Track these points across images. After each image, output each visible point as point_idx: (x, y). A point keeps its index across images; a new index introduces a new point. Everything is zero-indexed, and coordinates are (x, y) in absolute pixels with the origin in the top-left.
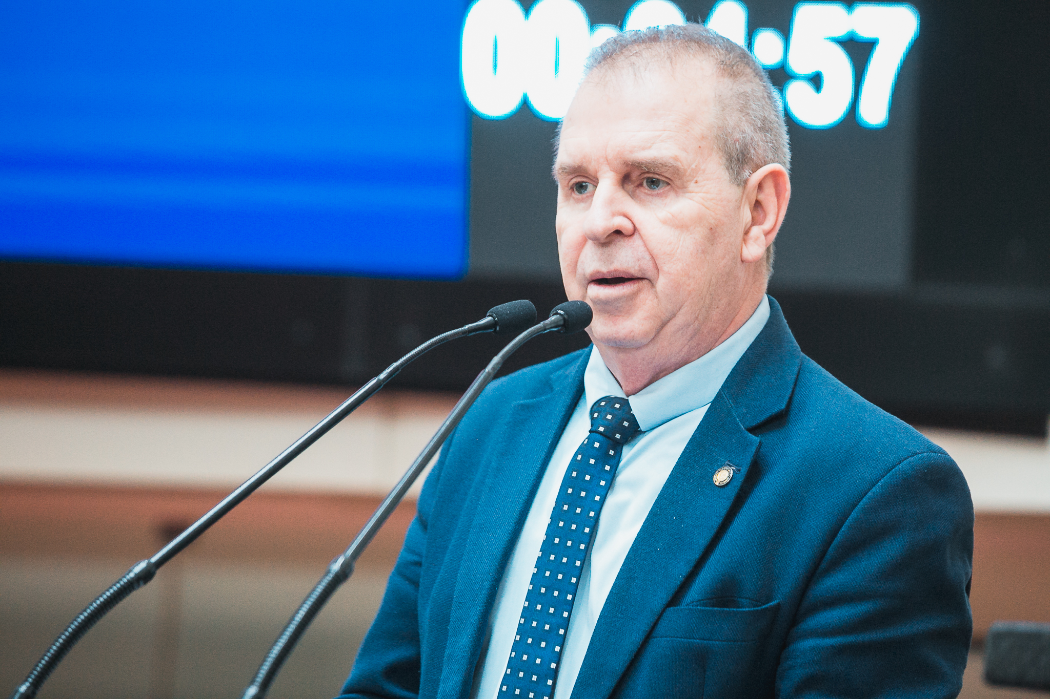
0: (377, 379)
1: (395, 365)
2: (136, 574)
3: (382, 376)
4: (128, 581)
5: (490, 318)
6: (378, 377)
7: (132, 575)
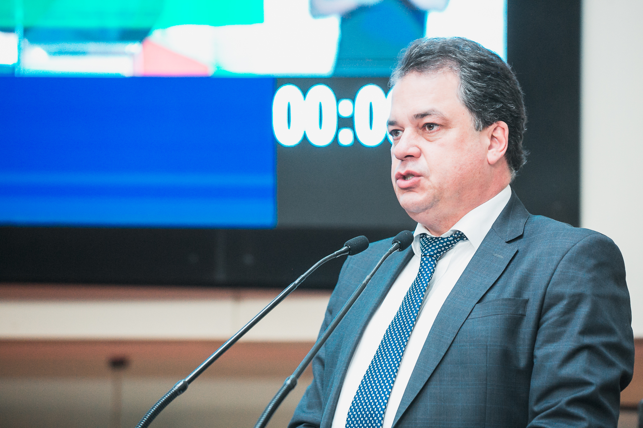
0: (293, 284)
1: (303, 276)
2: (178, 388)
3: (296, 282)
4: (175, 391)
5: (346, 247)
6: (294, 283)
7: (176, 388)
